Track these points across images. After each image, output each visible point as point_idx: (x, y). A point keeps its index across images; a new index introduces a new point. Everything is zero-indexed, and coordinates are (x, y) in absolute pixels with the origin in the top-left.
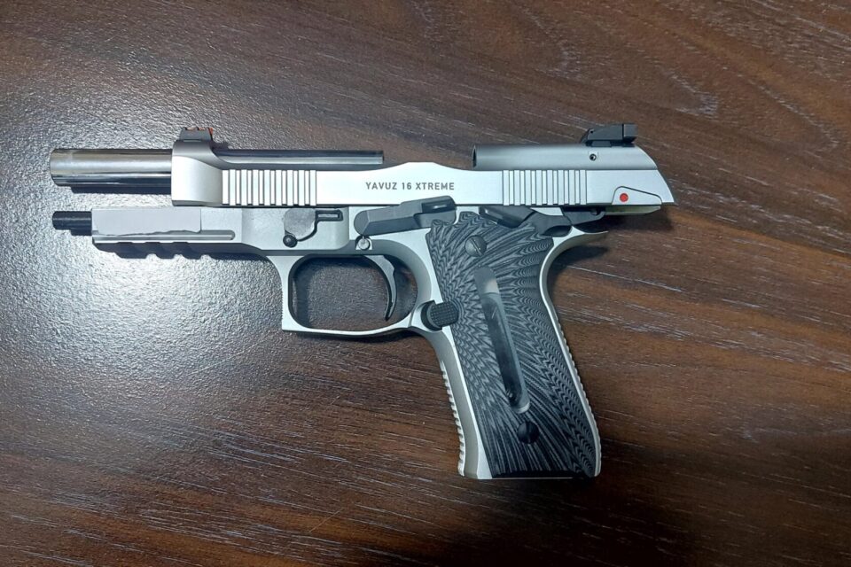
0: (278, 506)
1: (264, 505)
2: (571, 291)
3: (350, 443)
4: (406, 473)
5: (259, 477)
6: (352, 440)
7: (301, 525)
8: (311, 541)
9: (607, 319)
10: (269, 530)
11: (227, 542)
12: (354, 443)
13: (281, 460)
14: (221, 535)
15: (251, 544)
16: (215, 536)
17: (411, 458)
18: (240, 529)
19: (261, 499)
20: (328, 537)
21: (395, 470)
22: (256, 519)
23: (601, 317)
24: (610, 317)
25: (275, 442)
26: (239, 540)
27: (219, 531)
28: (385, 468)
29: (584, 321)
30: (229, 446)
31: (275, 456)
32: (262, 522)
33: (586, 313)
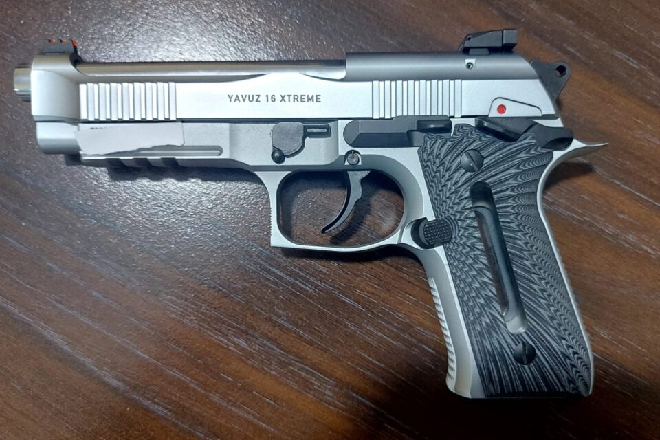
0: (287, 329)
1: (275, 324)
2: (622, 213)
3: (368, 292)
4: (412, 337)
5: (277, 298)
6: (372, 290)
7: (303, 354)
8: (307, 372)
9: (649, 250)
10: (272, 349)
11: (231, 348)
12: (373, 294)
13: (301, 288)
14: (228, 340)
15: (252, 357)
16: (222, 339)
17: (421, 324)
18: (246, 340)
19: (274, 318)
20: (324, 373)
21: (404, 331)
22: (264, 335)
23: (644, 247)
24: (654, 249)
25: (301, 270)
26: (243, 349)
27: (227, 335)
28: (395, 326)
29: (627, 246)
30: (259, 260)
31: (297, 282)
32: (270, 339)
33: (631, 238)
